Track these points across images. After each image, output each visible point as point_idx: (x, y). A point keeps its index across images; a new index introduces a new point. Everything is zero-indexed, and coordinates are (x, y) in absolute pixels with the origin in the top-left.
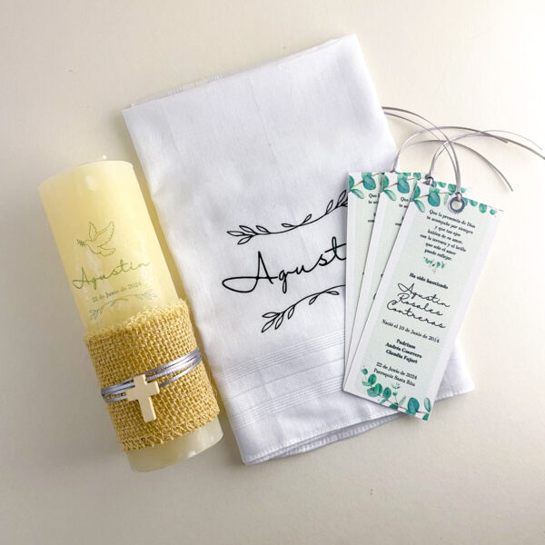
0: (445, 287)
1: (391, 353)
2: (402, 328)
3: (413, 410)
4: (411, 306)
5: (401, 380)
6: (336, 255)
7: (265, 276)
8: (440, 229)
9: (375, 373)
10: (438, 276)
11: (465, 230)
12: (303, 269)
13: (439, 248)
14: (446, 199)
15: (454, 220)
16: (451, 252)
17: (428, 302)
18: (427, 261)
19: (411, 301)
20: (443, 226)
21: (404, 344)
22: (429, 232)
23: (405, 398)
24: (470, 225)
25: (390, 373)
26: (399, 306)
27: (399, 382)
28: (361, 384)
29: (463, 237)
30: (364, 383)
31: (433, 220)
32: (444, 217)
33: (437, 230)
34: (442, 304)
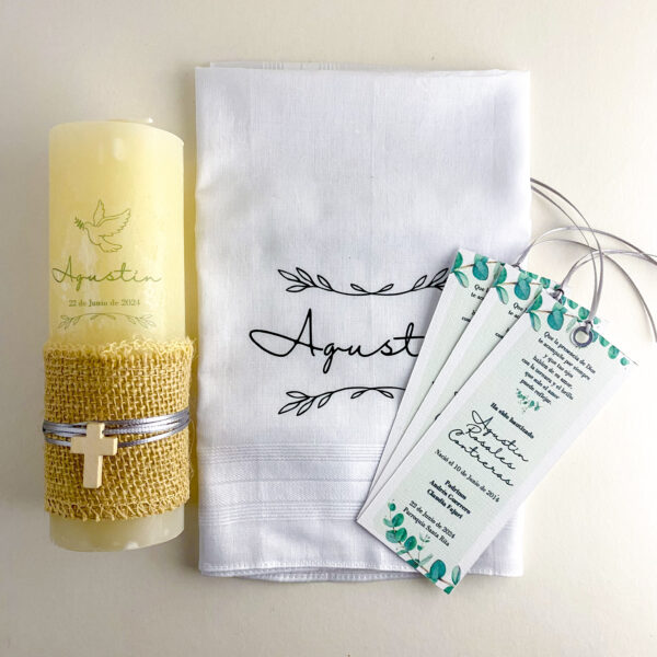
0: (530, 435)
1: (432, 495)
2: (458, 468)
3: (435, 576)
4: (478, 445)
5: (433, 533)
6: (406, 347)
7: (308, 343)
8: (550, 360)
9: (405, 514)
10: (527, 418)
12: (358, 350)
13: (539, 383)
14: (571, 324)
15: (572, 354)
16: (553, 394)
17: (502, 446)
18: (520, 395)
19: (481, 438)
20: (555, 358)
21: (453, 488)
22: (535, 359)
23: (430, 557)
24: (590, 369)
25: (423, 519)
26: (461, 439)
27: (430, 534)
28: (382, 520)
29: (576, 380)
30: (386, 521)
31: (545, 345)
32: (561, 346)
33: (546, 361)
34: (520, 455)
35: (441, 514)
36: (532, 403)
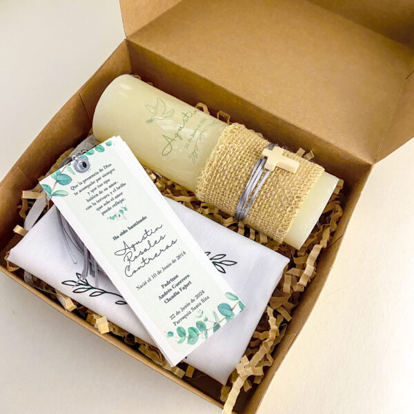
0: (144, 218)
1: (169, 300)
2: (154, 276)
3: (229, 313)
4: (141, 256)
5: (197, 306)
8: (92, 191)
10: (131, 218)
11: (108, 174)
13: (108, 203)
14: (71, 170)
15: (93, 176)
16: (118, 196)
17: (147, 240)
18: (113, 218)
19: (137, 253)
20: (92, 187)
21: (168, 283)
22: (88, 201)
23: (214, 313)
24: (107, 167)
25: (185, 312)
26: (134, 266)
27: (198, 309)
28: (179, 345)
29: (112, 178)
30: (180, 342)
31: (80, 191)
32: (85, 181)
33: (92, 194)
34: (156, 229)
35: (185, 297)
36: (121, 211)
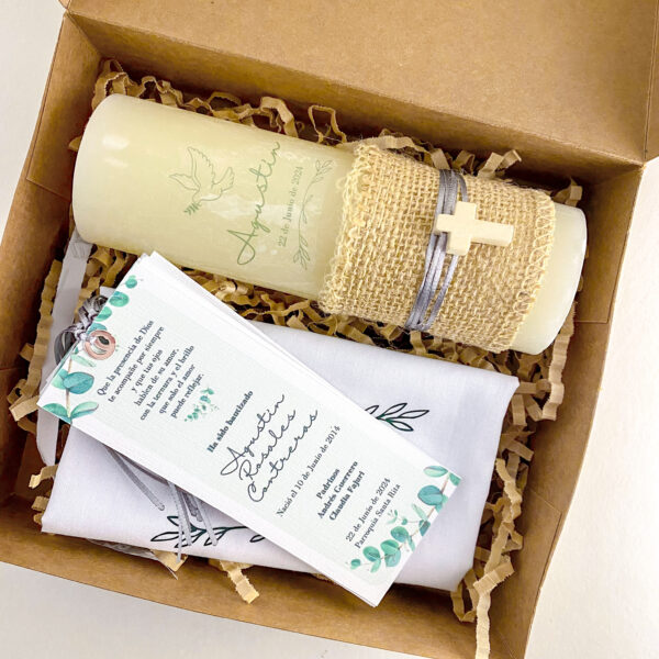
0: (248, 396)
1: (336, 513)
2: (299, 485)
3: (438, 498)
4: (266, 461)
5: (385, 507)
8: (139, 383)
9: (363, 546)
10: (225, 403)
11: (153, 341)
13: (174, 393)
14: (82, 361)
15: (128, 355)
16: (188, 374)
17: (266, 430)
18: (194, 416)
19: (257, 459)
20: (136, 377)
21: (326, 487)
22: (139, 403)
23: (415, 507)
24: (146, 329)
25: (368, 522)
26: (261, 481)
27: (387, 511)
28: (375, 574)
29: (165, 345)
30: (374, 569)
31: (118, 392)
32: (117, 371)
33: (140, 389)
34: (277, 406)
35: (360, 499)
